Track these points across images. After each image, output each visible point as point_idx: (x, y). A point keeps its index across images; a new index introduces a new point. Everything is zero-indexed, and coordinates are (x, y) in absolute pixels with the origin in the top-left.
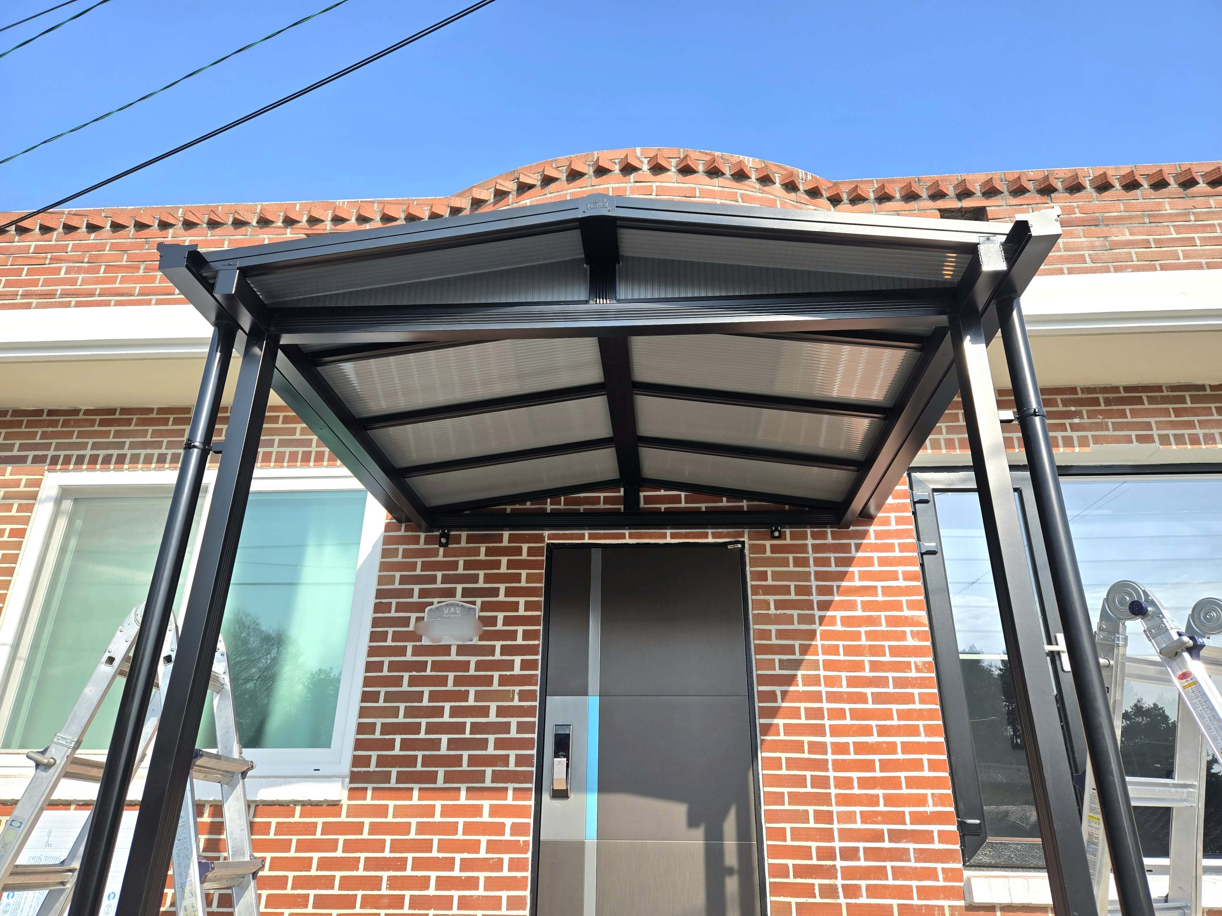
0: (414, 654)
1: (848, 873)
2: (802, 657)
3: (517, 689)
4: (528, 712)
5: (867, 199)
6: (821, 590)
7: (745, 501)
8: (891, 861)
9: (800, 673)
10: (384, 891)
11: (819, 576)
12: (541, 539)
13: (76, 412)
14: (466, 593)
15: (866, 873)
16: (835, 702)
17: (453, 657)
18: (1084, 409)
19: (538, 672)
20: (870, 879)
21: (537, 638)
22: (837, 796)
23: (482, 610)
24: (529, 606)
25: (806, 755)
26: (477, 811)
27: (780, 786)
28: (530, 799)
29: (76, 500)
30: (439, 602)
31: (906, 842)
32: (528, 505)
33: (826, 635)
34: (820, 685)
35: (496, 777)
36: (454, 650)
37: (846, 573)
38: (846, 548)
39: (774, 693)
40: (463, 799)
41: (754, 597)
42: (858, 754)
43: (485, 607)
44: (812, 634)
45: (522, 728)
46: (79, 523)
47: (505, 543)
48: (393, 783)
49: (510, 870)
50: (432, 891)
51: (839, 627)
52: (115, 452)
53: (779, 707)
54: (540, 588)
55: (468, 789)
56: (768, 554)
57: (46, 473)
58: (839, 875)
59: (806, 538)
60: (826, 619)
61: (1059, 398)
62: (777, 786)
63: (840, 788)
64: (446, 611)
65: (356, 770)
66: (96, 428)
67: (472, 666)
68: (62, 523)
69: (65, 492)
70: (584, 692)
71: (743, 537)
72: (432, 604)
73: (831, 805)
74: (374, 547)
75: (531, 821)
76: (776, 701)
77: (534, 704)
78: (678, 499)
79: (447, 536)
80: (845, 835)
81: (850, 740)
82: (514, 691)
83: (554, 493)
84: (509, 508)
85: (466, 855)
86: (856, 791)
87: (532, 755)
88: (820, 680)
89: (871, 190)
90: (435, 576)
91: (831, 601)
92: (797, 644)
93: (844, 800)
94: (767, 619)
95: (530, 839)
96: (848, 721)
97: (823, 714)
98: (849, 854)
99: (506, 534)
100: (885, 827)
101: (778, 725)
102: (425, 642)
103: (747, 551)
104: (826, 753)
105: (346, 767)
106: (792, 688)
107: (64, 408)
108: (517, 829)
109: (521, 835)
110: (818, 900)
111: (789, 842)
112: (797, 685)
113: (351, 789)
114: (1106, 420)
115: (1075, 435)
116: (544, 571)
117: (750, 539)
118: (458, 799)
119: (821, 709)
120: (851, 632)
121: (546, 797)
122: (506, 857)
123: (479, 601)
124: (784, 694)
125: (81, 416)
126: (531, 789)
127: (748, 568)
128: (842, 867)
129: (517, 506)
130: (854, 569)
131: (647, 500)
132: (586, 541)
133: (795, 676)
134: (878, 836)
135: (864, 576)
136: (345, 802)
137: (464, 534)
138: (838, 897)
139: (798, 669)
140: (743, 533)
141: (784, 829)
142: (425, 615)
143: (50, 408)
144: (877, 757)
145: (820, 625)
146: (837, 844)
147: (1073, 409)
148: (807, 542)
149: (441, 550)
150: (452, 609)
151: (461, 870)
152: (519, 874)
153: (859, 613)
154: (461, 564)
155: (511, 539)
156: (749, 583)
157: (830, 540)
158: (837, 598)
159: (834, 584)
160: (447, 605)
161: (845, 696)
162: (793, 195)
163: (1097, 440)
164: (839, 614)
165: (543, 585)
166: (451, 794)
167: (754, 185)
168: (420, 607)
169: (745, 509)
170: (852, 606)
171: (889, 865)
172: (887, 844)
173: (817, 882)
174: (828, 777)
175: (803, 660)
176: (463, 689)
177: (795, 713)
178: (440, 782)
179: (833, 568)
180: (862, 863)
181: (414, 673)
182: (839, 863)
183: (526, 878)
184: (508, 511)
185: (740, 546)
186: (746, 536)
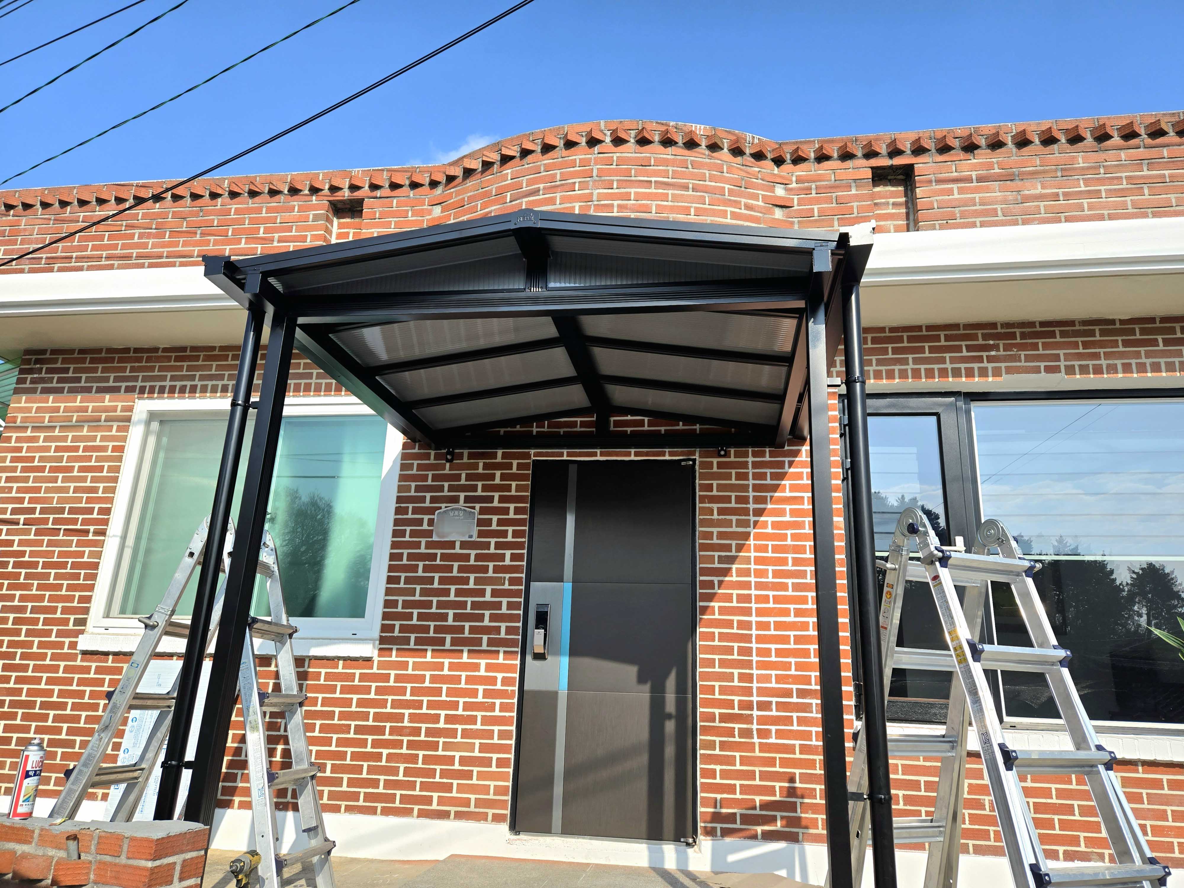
0: (426, 548)
1: (762, 720)
2: (737, 554)
3: (507, 576)
4: (517, 594)
5: (808, 159)
6: (757, 500)
7: (698, 425)
8: (797, 712)
9: (734, 567)
10: (406, 724)
11: (756, 488)
12: (528, 456)
13: (156, 350)
14: (467, 499)
15: (775, 721)
16: (761, 590)
17: (458, 550)
18: (1001, 343)
19: (525, 563)
20: (779, 725)
21: (524, 537)
22: (757, 662)
23: (480, 514)
24: (517, 511)
25: (735, 631)
26: (477, 667)
27: (713, 654)
28: (516, 659)
29: (161, 422)
30: (446, 507)
31: (810, 699)
32: (518, 428)
33: (758, 537)
34: (750, 576)
35: (490, 643)
36: (458, 545)
37: (779, 485)
38: (781, 465)
39: (712, 582)
40: (465, 658)
41: (701, 505)
42: (777, 630)
43: (482, 511)
44: (746, 536)
45: (510, 606)
46: (165, 440)
47: (499, 459)
48: (412, 645)
49: (500, 711)
50: (441, 725)
51: (769, 530)
52: (189, 383)
53: (715, 593)
54: (528, 496)
55: (469, 651)
56: (715, 469)
57: (137, 400)
58: (755, 721)
59: (748, 457)
60: (759, 523)
61: (980, 333)
62: (710, 654)
63: (761, 656)
64: (451, 514)
65: (384, 635)
66: (172, 363)
67: (472, 558)
68: (152, 441)
69: (153, 416)
70: (560, 579)
71: (695, 455)
72: (440, 508)
73: (752, 669)
74: (394, 462)
75: (517, 675)
76: (714, 589)
77: (520, 587)
78: (641, 423)
79: (452, 454)
80: (761, 692)
81: (772, 620)
82: (505, 578)
83: (540, 418)
84: (502, 431)
85: (467, 700)
86: (773, 659)
87: (519, 627)
88: (751, 573)
89: (812, 150)
90: (443, 486)
91: (765, 509)
92: (734, 543)
93: (762, 665)
94: (711, 523)
95: (516, 688)
96: (771, 605)
97: (751, 599)
98: (764, 706)
99: (500, 452)
100: (794, 687)
101: (714, 607)
102: (435, 538)
103: (697, 467)
104: (751, 629)
105: (376, 633)
106: (727, 579)
107: (146, 347)
108: (506, 681)
109: (509, 685)
110: (737, 739)
111: (717, 696)
112: (732, 576)
113: (380, 649)
114: (1020, 352)
115: (990, 366)
116: (530, 483)
117: (700, 457)
118: (462, 658)
119: (750, 595)
120: (779, 534)
121: (529, 658)
122: (498, 702)
123: (478, 506)
124: (720, 583)
125: (160, 354)
126: (517, 652)
127: (697, 481)
128: (757, 716)
129: (509, 429)
130: (786, 483)
131: (617, 424)
132: (565, 458)
133: (730, 569)
134: (788, 693)
135: (793, 488)
136: (376, 659)
137: (466, 452)
138: (753, 738)
139: (733, 564)
140: (695, 451)
141: (714, 686)
142: (435, 517)
143: (135, 347)
144: (792, 633)
145: (754, 528)
146: (755, 699)
147: (991, 342)
148: (748, 459)
149: (448, 465)
150: (456, 513)
151: (464, 710)
152: (507, 714)
153: (787, 518)
154: (463, 476)
155: (504, 456)
156: (698, 493)
157: (767, 458)
158: (769, 506)
159: (769, 494)
160: (452, 509)
161: (770, 585)
162: (739, 159)
163: (1009, 370)
164: (770, 519)
165: (529, 494)
166: (456, 654)
167: (703, 151)
168: (431, 511)
169: (698, 432)
170: (781, 513)
171: (795, 715)
172: (794, 700)
173: (737, 726)
174: (752, 648)
175: (737, 556)
176: (465, 575)
177: (728, 598)
178: (448, 646)
179: (769, 481)
180: (774, 713)
181: (427, 563)
182: (755, 713)
183: (513, 717)
184: (502, 433)
185: (691, 463)
186: (697, 454)
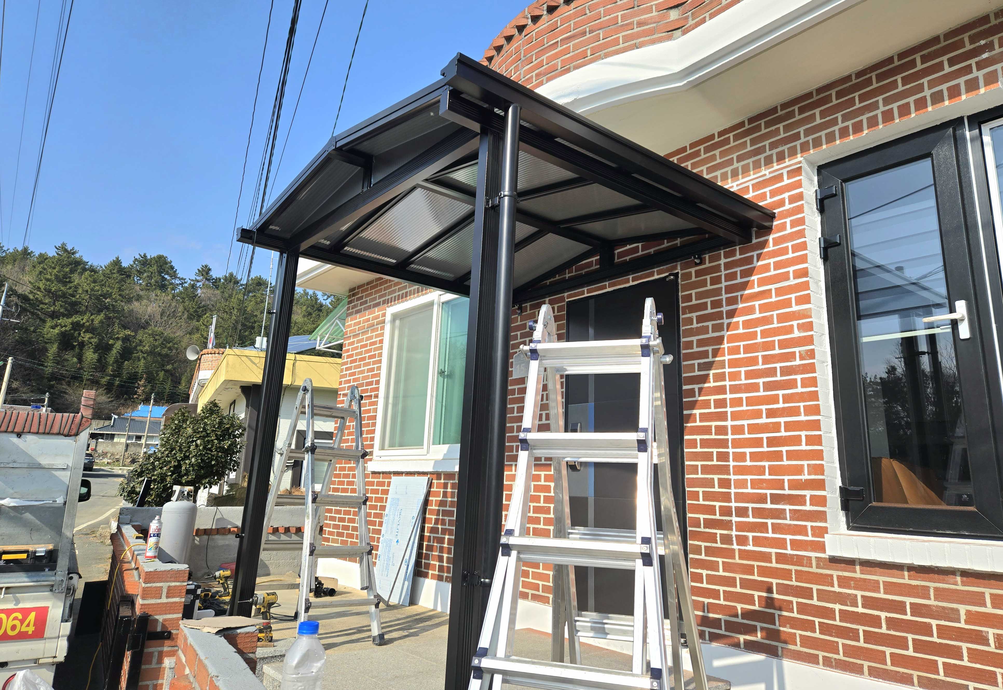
1: (741, 527)
2: (713, 359)
6: (729, 302)
7: (679, 239)
8: (772, 519)
9: (712, 372)
11: (728, 289)
15: (752, 527)
16: (735, 393)
20: (755, 532)
22: (734, 467)
25: (713, 437)
27: (696, 461)
29: (399, 320)
31: (783, 504)
33: (732, 339)
34: (725, 380)
37: (748, 282)
38: (749, 260)
39: (693, 390)
41: (684, 317)
42: (750, 434)
44: (720, 340)
51: (741, 331)
53: (696, 401)
56: (694, 278)
57: (386, 309)
58: (734, 527)
59: (720, 259)
60: (732, 325)
61: (966, 36)
62: (694, 461)
63: (737, 461)
70: (586, 401)
71: (676, 269)
73: (729, 474)
76: (695, 397)
78: (636, 250)
80: (740, 497)
81: (745, 423)
86: (748, 463)
88: (725, 377)
91: (736, 309)
92: (710, 349)
93: (739, 470)
94: (691, 333)
96: (744, 408)
97: (726, 404)
98: (741, 512)
100: (769, 492)
101: (695, 415)
102: (514, 377)
103: (679, 280)
104: (727, 434)
106: (706, 385)
110: (719, 545)
111: (701, 502)
112: (710, 382)
116: (565, 321)
117: (681, 269)
119: (725, 400)
120: (749, 332)
124: (700, 390)
127: (680, 294)
128: (736, 522)
130: (755, 278)
131: (620, 255)
132: (586, 295)
133: (708, 375)
134: (762, 499)
135: (762, 282)
138: (732, 544)
139: (710, 370)
140: (676, 266)
141: (698, 492)
144: (765, 436)
145: (727, 331)
146: (733, 505)
148: (721, 262)
153: (757, 315)
156: (681, 306)
157: (738, 257)
158: (741, 306)
159: (739, 294)
161: (743, 387)
164: (741, 319)
169: (679, 245)
170: (751, 310)
171: (770, 522)
172: (769, 506)
173: (719, 532)
174: (728, 453)
175: (714, 362)
177: (707, 404)
179: (739, 280)
180: (751, 519)
182: (735, 519)
184: (547, 284)
185: (672, 277)
186: (679, 268)
